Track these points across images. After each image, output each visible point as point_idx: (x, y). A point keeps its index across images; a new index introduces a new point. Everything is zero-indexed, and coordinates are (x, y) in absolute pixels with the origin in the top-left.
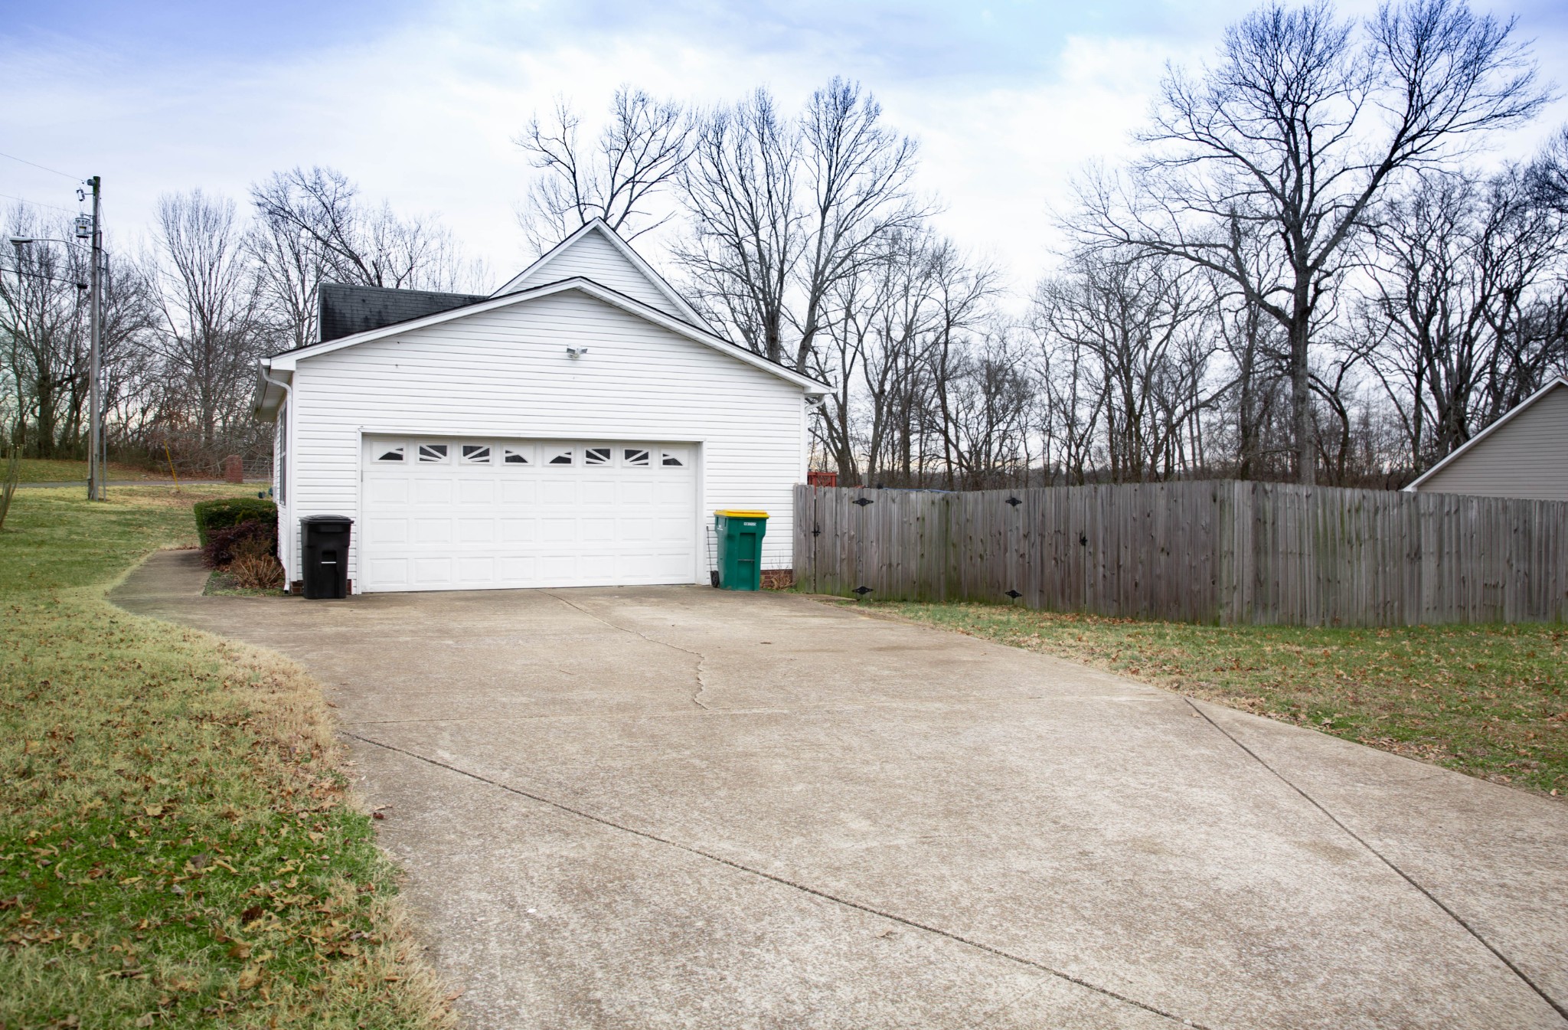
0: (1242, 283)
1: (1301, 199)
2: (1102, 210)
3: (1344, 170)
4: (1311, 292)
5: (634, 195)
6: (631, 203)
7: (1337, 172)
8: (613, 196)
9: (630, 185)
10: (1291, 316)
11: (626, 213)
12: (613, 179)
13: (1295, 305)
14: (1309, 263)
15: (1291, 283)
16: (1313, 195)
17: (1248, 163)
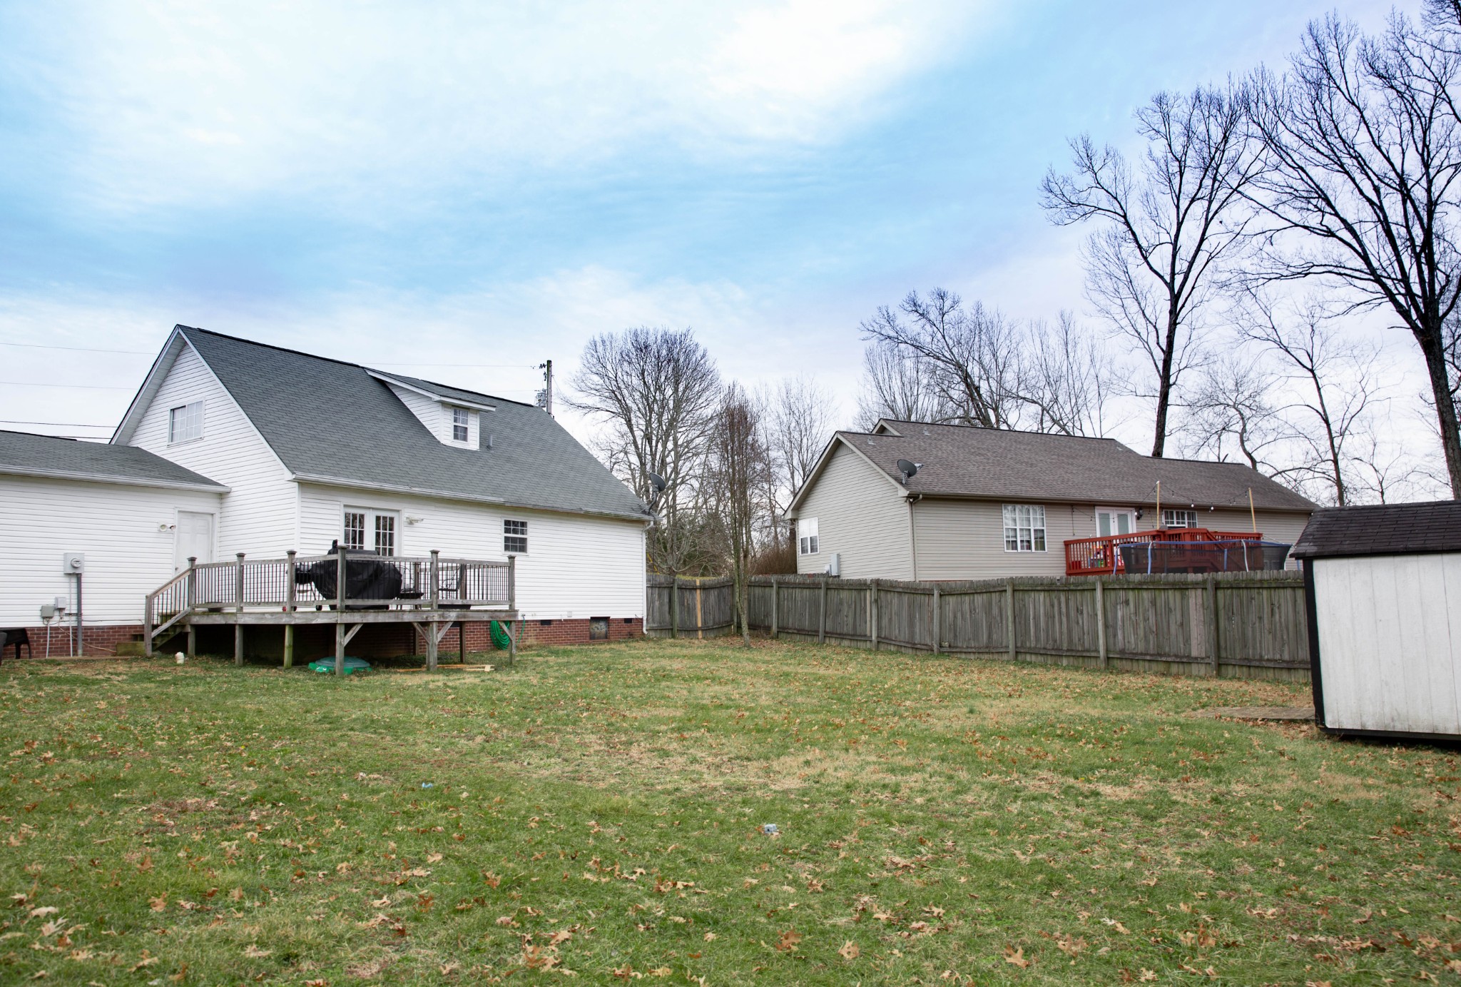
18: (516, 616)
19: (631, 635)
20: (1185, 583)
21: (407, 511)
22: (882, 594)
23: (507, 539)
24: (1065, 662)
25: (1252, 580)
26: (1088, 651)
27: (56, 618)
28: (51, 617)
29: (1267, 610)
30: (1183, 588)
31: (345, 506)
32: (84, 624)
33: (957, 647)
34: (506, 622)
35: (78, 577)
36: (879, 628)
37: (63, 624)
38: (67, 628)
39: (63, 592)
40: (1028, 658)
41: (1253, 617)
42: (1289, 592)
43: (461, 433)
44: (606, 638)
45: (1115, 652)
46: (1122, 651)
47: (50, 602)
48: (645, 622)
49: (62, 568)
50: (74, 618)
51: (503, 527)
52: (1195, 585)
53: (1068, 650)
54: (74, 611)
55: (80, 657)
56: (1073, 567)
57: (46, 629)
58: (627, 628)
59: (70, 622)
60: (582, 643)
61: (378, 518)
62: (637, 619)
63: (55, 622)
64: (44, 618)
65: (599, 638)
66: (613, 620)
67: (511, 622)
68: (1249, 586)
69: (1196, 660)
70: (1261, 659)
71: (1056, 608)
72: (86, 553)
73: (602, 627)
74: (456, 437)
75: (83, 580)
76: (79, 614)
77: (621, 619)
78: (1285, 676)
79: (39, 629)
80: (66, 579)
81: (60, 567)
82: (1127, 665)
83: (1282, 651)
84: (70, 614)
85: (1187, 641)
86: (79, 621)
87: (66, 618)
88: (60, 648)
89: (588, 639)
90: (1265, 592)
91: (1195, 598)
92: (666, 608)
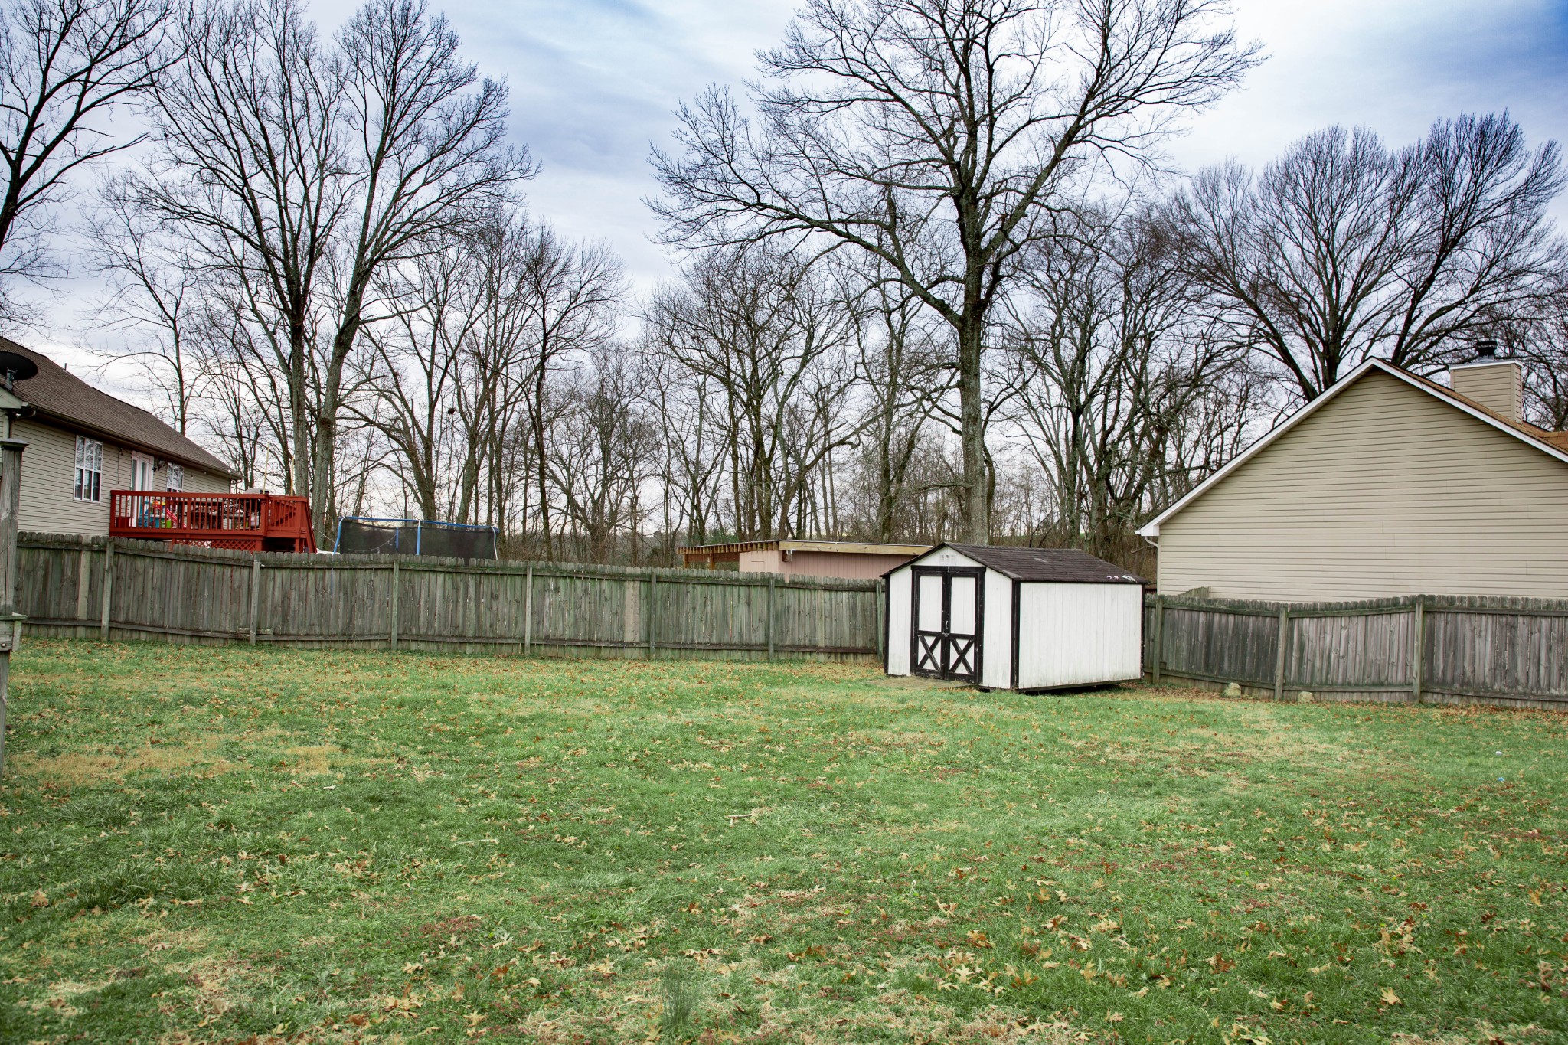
0: (900, 269)
1: (974, 163)
2: (725, 158)
3: (1030, 122)
4: (986, 279)
5: (85, 104)
6: (77, 114)
7: (1021, 124)
8: (44, 98)
9: (76, 88)
10: (960, 313)
11: (70, 127)
12: (45, 74)
13: (966, 297)
14: (983, 245)
15: (960, 268)
16: (991, 155)
17: (911, 111)
20: (624, 575)
22: (123, 559)
24: (469, 649)
25: (688, 577)
26: (501, 637)
29: (700, 602)
30: (621, 579)
33: (288, 635)
36: (114, 608)
40: (414, 646)
41: (688, 607)
42: (720, 588)
45: (538, 639)
46: (547, 638)
52: (633, 578)
53: (475, 637)
56: (118, 525)
68: (686, 581)
69: (631, 645)
70: (692, 643)
71: (461, 593)
78: (711, 655)
82: (553, 651)
83: (711, 636)
85: (622, 628)
90: (699, 588)
91: (632, 590)
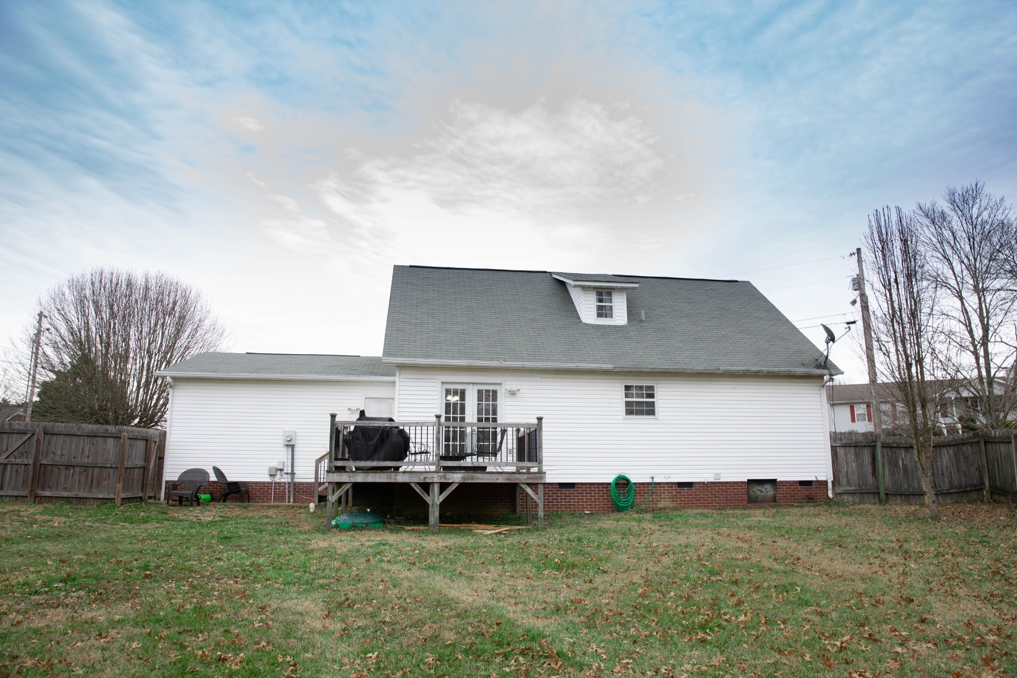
18: (542, 478)
19: (810, 499)
21: (508, 384)
23: (627, 403)
27: (278, 476)
28: (275, 475)
31: (443, 383)
32: (296, 480)
34: (529, 485)
35: (293, 446)
37: (283, 480)
38: (285, 483)
39: (281, 457)
43: (603, 312)
44: (774, 501)
47: (275, 464)
48: (830, 485)
49: (282, 441)
50: (289, 476)
51: (624, 392)
54: (290, 472)
55: (291, 503)
57: (271, 483)
58: (804, 491)
59: (286, 479)
60: (736, 507)
61: (480, 392)
62: (818, 482)
63: (277, 479)
64: (271, 475)
65: (762, 501)
66: (783, 483)
67: (537, 484)
72: (297, 430)
73: (769, 490)
74: (600, 315)
75: (296, 449)
76: (293, 474)
77: (795, 482)
79: (268, 483)
80: (285, 449)
81: (281, 441)
84: (287, 473)
86: (293, 478)
87: (285, 476)
88: (280, 497)
89: (745, 503)
92: (869, 469)
